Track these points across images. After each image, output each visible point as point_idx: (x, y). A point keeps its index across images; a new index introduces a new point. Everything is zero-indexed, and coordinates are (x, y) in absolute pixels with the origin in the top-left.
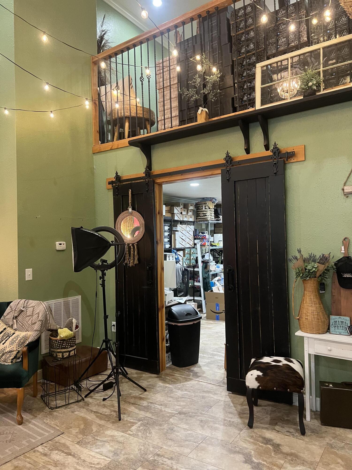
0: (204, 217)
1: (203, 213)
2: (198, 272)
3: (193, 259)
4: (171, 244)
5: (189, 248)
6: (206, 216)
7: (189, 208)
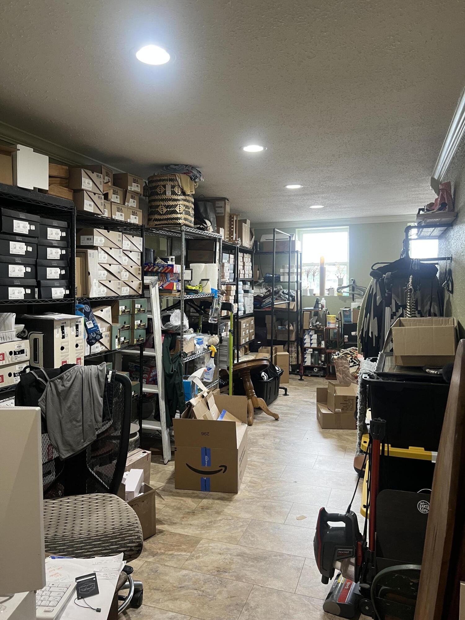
0: (170, 216)
1: (167, 204)
2: (154, 358)
3: (139, 326)
4: (70, 286)
5: (130, 297)
6: (175, 212)
7: (129, 188)
